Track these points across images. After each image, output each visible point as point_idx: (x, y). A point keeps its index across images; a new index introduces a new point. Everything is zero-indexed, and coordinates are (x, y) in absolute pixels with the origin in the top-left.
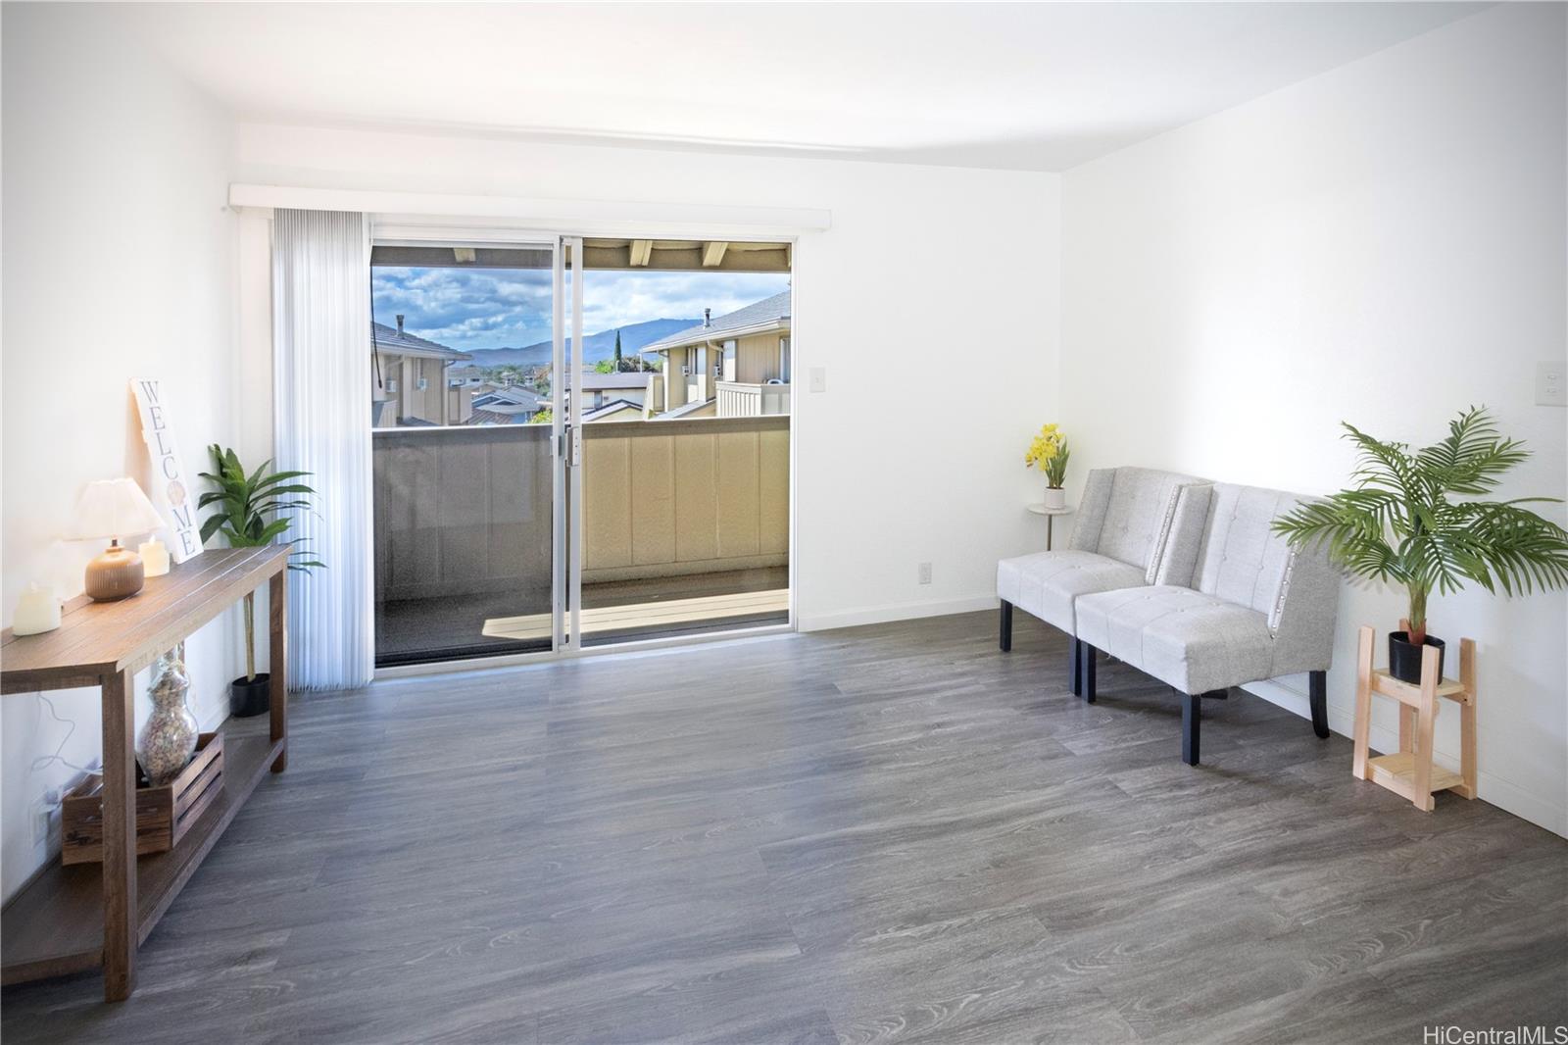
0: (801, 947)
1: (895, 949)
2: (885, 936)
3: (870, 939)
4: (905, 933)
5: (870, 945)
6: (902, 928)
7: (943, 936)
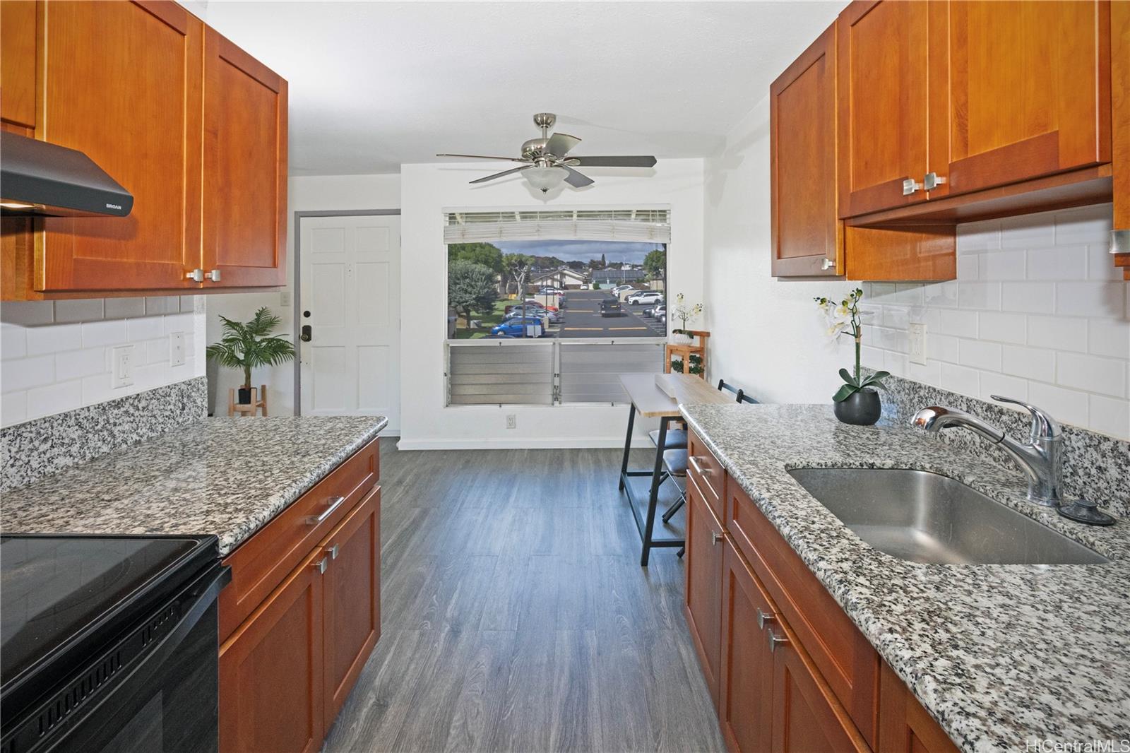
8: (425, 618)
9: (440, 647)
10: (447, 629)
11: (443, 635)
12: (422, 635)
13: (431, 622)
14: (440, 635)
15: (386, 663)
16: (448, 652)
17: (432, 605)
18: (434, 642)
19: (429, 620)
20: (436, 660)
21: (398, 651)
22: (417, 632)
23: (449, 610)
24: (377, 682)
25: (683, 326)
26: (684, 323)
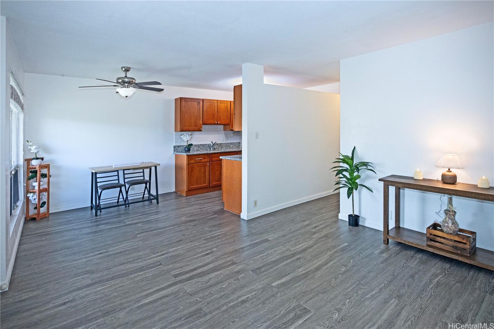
0: (272, 286)
1: (247, 292)
2: (251, 294)
3: (255, 292)
4: (246, 296)
5: (255, 291)
6: (248, 298)
7: (235, 299)
25: (36, 156)
26: (36, 154)
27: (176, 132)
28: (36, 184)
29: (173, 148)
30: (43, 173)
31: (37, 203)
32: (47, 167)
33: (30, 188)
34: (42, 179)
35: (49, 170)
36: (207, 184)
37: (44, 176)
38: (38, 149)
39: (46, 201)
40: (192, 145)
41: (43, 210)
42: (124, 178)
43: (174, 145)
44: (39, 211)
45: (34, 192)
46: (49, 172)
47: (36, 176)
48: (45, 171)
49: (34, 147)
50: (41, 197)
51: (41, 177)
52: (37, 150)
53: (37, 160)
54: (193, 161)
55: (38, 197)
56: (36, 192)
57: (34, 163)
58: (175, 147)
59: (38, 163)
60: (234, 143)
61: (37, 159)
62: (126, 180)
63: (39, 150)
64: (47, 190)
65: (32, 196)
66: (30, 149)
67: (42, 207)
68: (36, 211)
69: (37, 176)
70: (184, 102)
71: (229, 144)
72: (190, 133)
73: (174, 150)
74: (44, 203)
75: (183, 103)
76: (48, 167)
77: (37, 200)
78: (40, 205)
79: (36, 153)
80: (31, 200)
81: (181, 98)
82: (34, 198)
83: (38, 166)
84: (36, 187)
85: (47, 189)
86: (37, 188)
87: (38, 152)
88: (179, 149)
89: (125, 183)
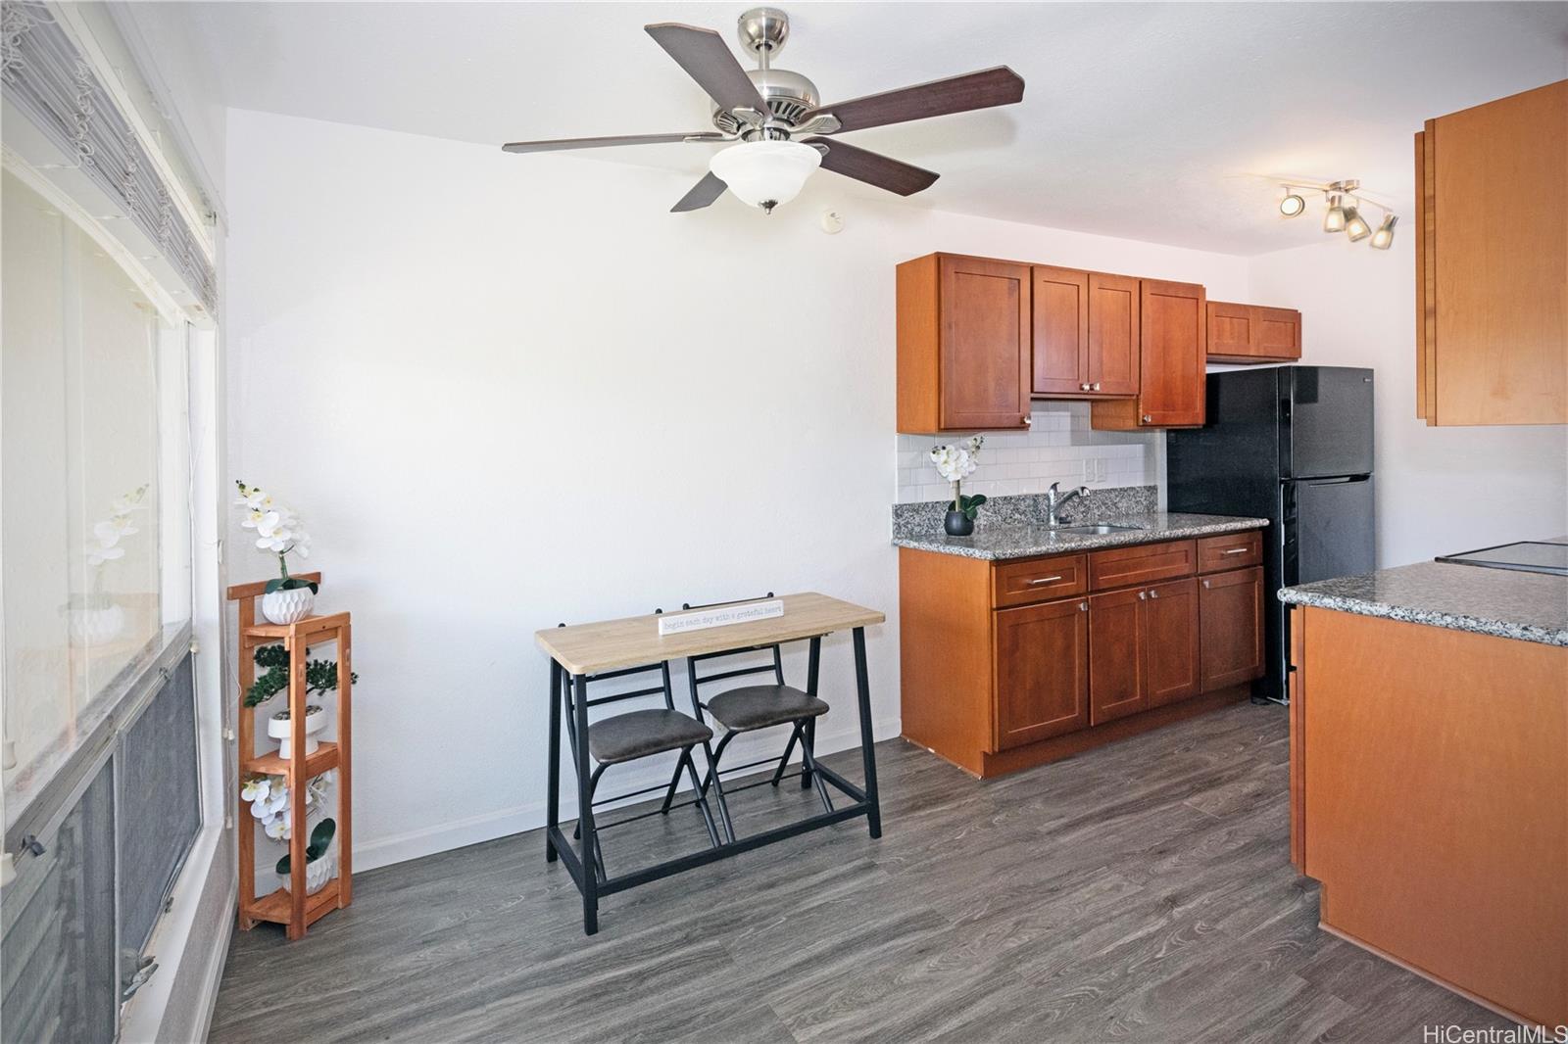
8: (1198, 937)
9: (1205, 898)
10: (1180, 909)
11: (1190, 907)
12: (1216, 921)
13: (1192, 927)
14: (1194, 908)
15: (1278, 917)
16: (1199, 889)
17: (1172, 947)
18: (1207, 906)
19: (1194, 932)
20: (1218, 891)
21: (1257, 921)
22: (1219, 927)
23: (1157, 927)
24: (1298, 906)
25: (283, 569)
26: (282, 559)
27: (903, 436)
28: (283, 729)
29: (891, 519)
30: (321, 661)
31: (288, 836)
32: (339, 628)
33: (259, 749)
34: (313, 698)
35: (347, 644)
36: (1077, 714)
37: (322, 676)
38: (292, 529)
39: (336, 818)
40: (980, 500)
41: (319, 872)
42: (695, 682)
43: (897, 503)
44: (302, 879)
45: (277, 780)
46: (347, 658)
47: (284, 682)
48: (327, 653)
49: (275, 518)
50: (309, 799)
51: (309, 686)
52: (288, 535)
53: (289, 593)
54: (1016, 594)
55: (292, 806)
56: (283, 776)
57: (277, 607)
58: (898, 511)
59: (292, 609)
60: (1132, 489)
61: (290, 584)
62: (707, 692)
63: (296, 536)
64: (339, 758)
65: (268, 800)
66: (255, 530)
67: (314, 853)
68: (287, 882)
69: (289, 684)
70: (953, 276)
71: (1113, 495)
72: (970, 441)
73: (898, 527)
74: (326, 828)
75: (951, 282)
76: (340, 632)
77: (289, 821)
78: (308, 845)
79: (282, 552)
80: (264, 822)
81: (940, 258)
82: (276, 808)
83: (293, 627)
84: (283, 743)
85: (340, 749)
86: (287, 751)
87: (291, 546)
88: (917, 519)
89: (698, 706)
